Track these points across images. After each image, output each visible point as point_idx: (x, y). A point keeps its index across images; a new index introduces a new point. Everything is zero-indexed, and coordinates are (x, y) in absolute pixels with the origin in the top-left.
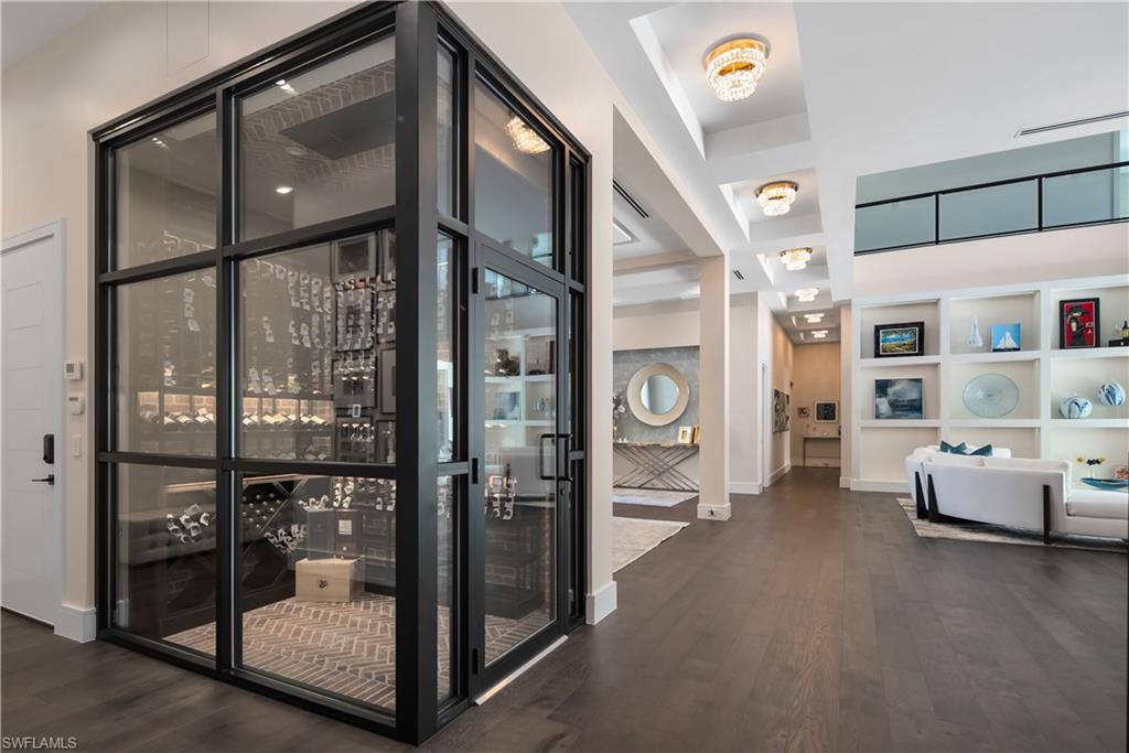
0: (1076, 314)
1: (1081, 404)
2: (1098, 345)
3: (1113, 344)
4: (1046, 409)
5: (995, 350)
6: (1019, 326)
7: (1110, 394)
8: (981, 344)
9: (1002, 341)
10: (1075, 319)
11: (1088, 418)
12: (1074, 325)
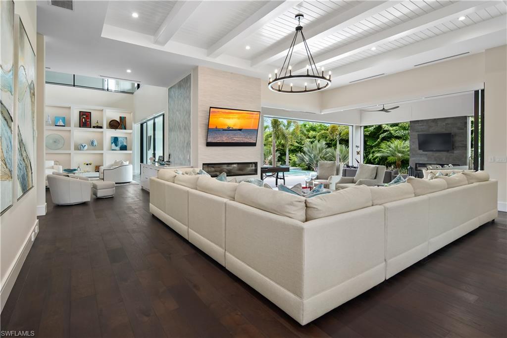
0: (84, 116)
1: (84, 145)
2: (90, 127)
3: (94, 127)
4: (72, 147)
5: (56, 126)
6: (64, 118)
7: (92, 143)
8: (51, 123)
9: (59, 122)
10: (84, 118)
11: (87, 150)
12: (84, 120)
